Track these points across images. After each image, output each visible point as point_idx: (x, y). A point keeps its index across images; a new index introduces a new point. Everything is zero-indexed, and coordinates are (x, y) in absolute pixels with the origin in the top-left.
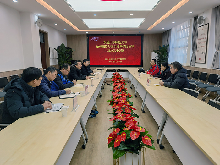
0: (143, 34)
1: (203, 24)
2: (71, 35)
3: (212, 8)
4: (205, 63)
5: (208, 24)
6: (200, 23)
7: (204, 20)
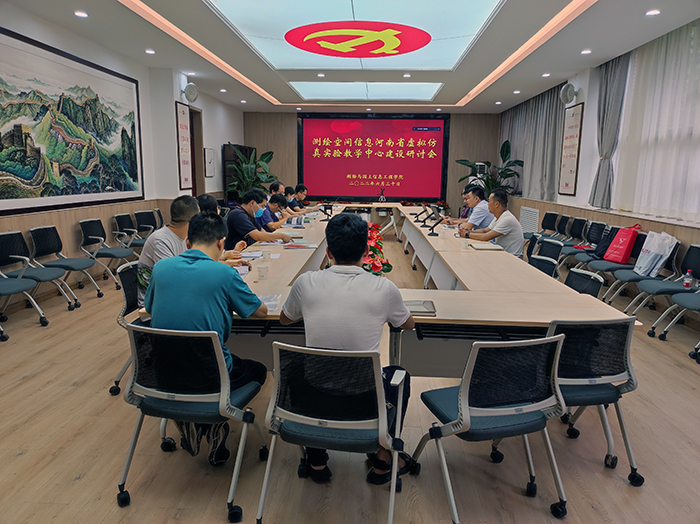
0: (449, 115)
1: (573, 103)
3: (591, 68)
4: (574, 195)
5: (583, 104)
6: (567, 101)
7: (576, 94)
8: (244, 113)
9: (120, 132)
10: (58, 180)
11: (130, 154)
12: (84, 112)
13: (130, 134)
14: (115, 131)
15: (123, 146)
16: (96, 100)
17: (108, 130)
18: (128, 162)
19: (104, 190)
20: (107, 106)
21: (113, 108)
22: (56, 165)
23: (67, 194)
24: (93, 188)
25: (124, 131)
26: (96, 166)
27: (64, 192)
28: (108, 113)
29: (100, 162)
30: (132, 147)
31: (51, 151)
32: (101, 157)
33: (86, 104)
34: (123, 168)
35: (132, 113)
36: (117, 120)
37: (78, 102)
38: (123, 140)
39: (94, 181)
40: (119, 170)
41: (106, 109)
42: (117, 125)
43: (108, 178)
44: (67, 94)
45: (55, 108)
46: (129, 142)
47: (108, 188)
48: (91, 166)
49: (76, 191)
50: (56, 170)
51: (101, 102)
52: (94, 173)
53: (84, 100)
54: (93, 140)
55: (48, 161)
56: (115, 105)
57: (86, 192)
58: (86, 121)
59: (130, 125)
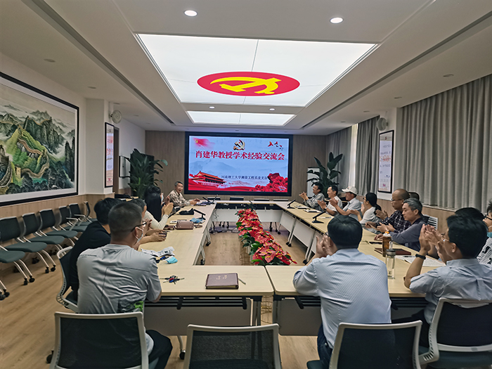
0: (292, 135)
1: (385, 131)
2: (155, 131)
3: (398, 108)
5: (393, 131)
6: (382, 129)
7: (387, 124)
8: (146, 131)
9: (64, 144)
10: (20, 180)
11: (70, 160)
12: (41, 130)
13: (71, 146)
14: (61, 144)
15: (66, 155)
16: (50, 121)
17: (57, 143)
18: (69, 167)
19: (51, 188)
20: (57, 125)
21: (61, 127)
22: (19, 169)
23: (25, 191)
24: (43, 187)
25: (67, 144)
26: (47, 170)
27: (22, 190)
28: (58, 131)
29: (50, 167)
30: (72, 155)
31: (16, 159)
32: (50, 163)
33: (43, 124)
34: (65, 172)
35: (73, 131)
36: (63, 135)
37: (38, 123)
38: (66, 151)
39: (44, 182)
40: (62, 172)
41: (57, 128)
42: (63, 139)
43: (54, 179)
44: (31, 116)
45: (21, 127)
46: (70, 151)
47: (54, 186)
48: (43, 171)
49: (31, 190)
50: (19, 173)
51: (54, 122)
52: (45, 175)
53: (42, 121)
54: (46, 150)
55: (14, 166)
56: (63, 125)
57: (38, 190)
58: (42, 136)
59: (72, 140)
